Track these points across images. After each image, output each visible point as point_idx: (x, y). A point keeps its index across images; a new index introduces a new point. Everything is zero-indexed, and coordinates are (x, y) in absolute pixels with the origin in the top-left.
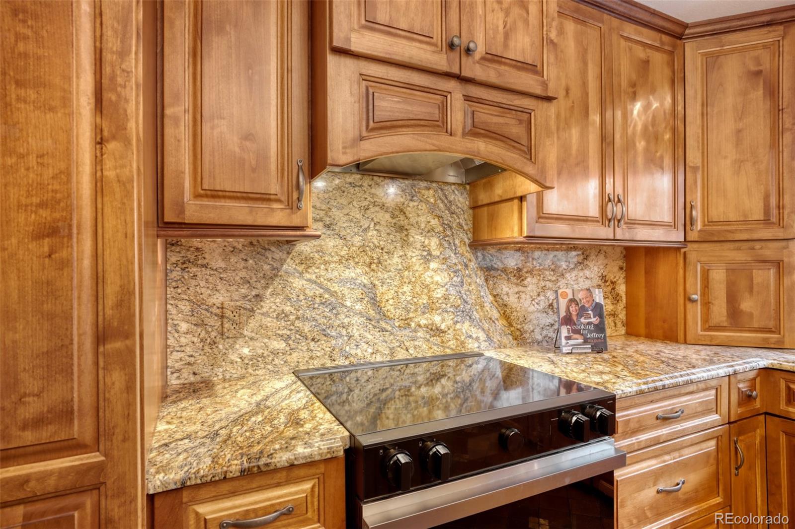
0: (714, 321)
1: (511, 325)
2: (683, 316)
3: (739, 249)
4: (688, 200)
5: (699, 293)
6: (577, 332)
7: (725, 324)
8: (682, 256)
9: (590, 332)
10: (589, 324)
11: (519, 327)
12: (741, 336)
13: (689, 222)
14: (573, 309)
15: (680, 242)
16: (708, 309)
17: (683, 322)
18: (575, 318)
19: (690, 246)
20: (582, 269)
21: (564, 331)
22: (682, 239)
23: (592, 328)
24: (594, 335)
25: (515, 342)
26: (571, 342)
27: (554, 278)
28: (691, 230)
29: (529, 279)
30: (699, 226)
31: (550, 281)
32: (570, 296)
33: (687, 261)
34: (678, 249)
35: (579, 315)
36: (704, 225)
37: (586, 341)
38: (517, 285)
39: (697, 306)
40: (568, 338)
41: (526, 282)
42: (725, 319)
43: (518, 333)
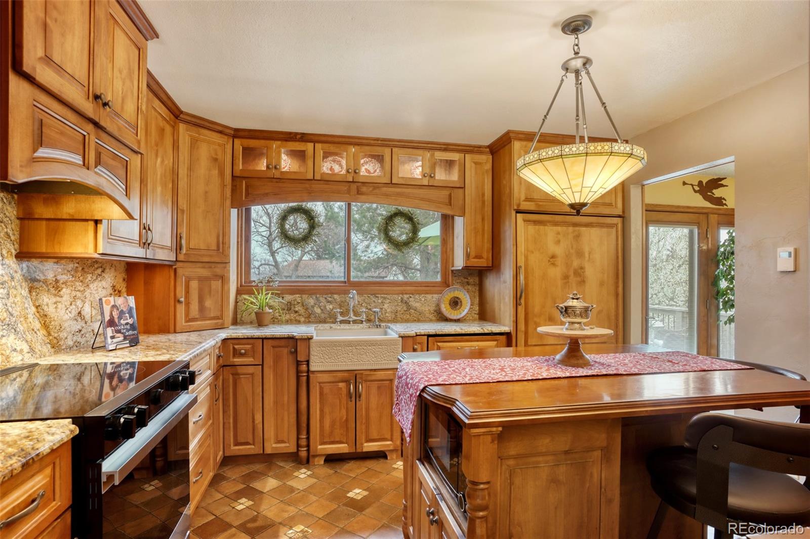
0: (191, 316)
1: (49, 334)
2: (173, 314)
3: (204, 267)
4: (178, 233)
5: (184, 296)
6: (119, 332)
7: (197, 317)
8: (173, 270)
9: (128, 330)
10: (127, 324)
11: (56, 335)
12: (205, 324)
13: (179, 248)
14: (115, 314)
15: (173, 261)
16: (189, 308)
17: (173, 317)
18: (116, 321)
19: (179, 264)
20: (101, 281)
21: (110, 332)
22: (175, 260)
23: (128, 327)
24: (131, 332)
25: (53, 350)
26: (115, 340)
27: (82, 289)
28: (180, 253)
29: (64, 290)
30: (184, 251)
31: (79, 291)
32: (112, 303)
33: (177, 274)
34: (171, 266)
35: (120, 318)
36: (187, 251)
37: (125, 338)
38: (55, 295)
39: (182, 306)
40: (113, 337)
41: (61, 293)
42: (197, 313)
43: (55, 341)
